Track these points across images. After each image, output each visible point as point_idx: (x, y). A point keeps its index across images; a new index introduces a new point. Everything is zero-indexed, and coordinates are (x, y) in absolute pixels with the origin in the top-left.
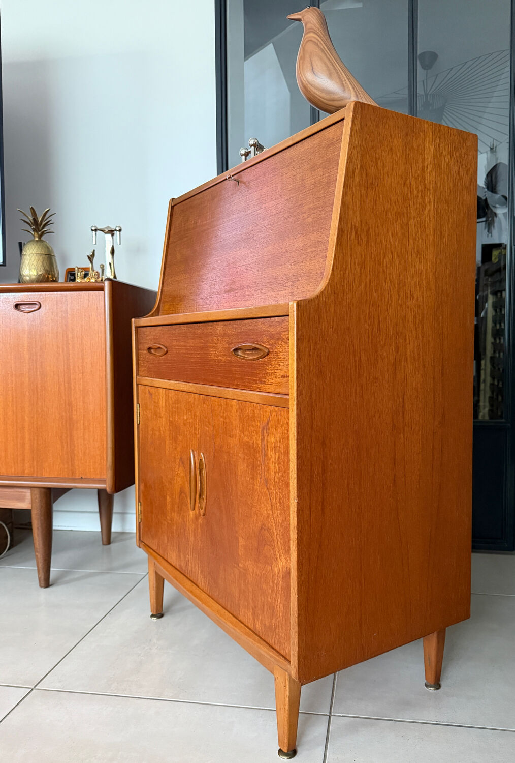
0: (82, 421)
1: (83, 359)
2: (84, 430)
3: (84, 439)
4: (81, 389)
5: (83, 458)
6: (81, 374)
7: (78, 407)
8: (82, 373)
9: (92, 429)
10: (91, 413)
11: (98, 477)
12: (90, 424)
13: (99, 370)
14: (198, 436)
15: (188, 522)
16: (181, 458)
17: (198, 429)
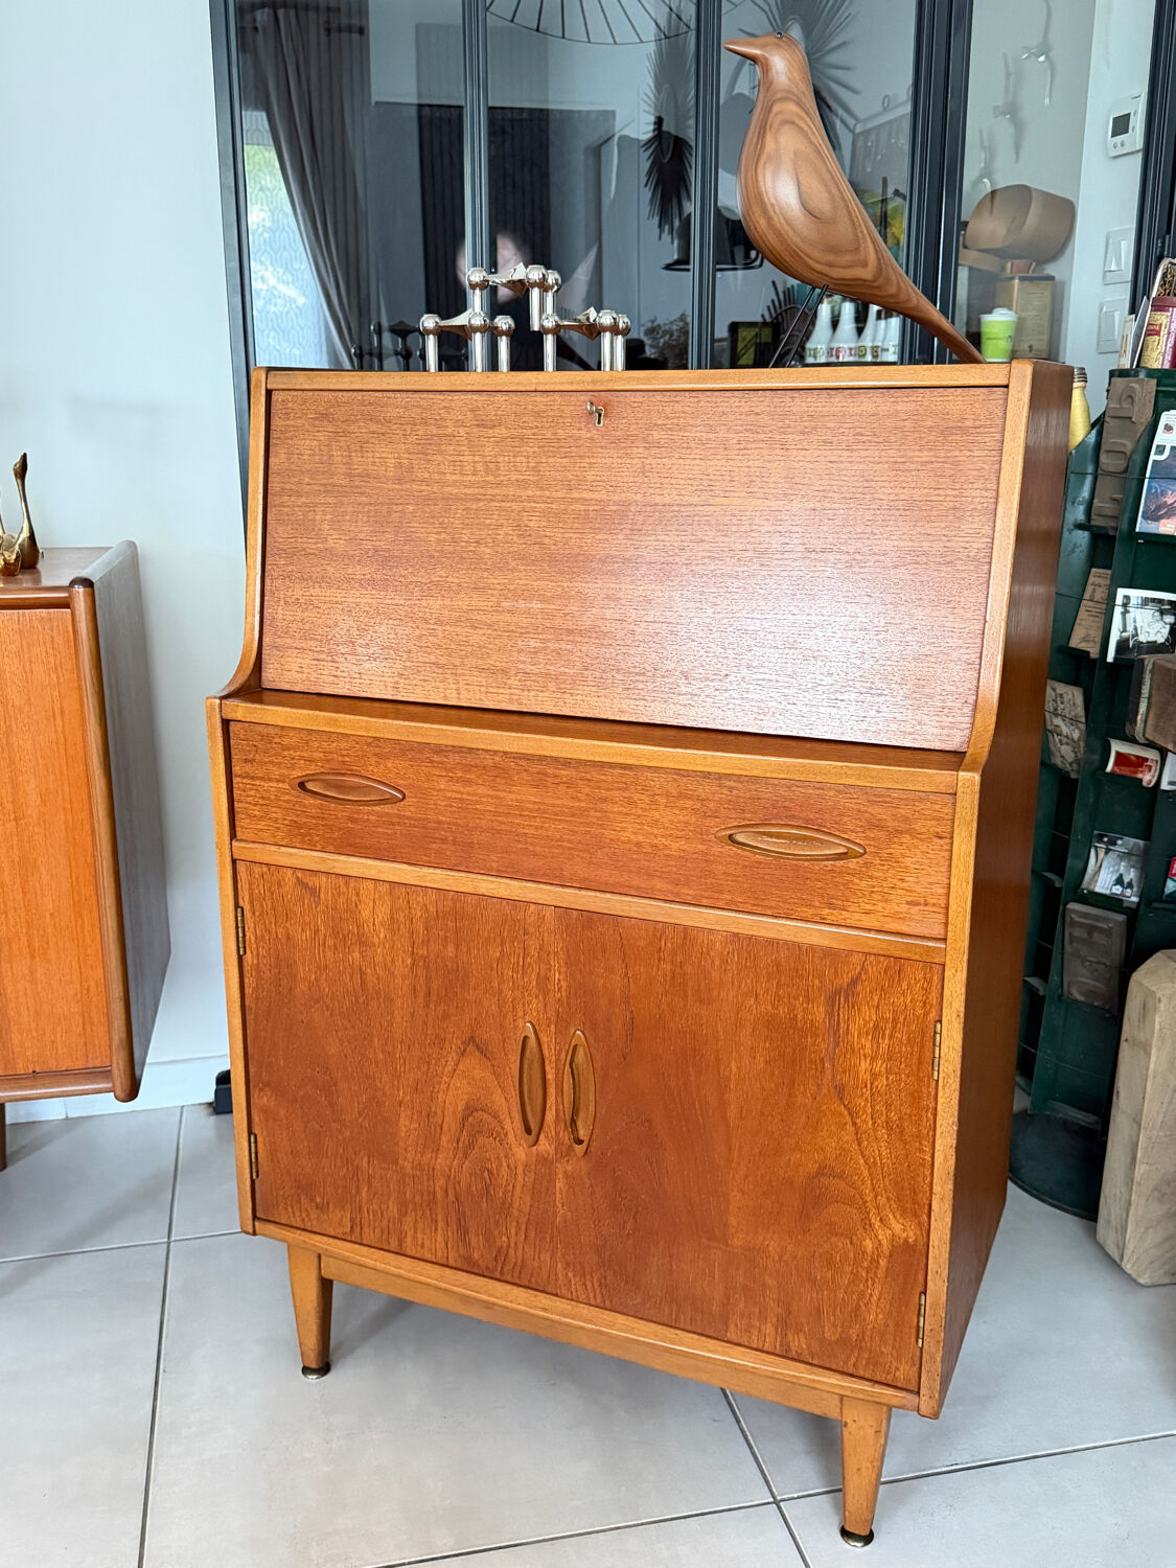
0: (24, 939)
1: (15, 786)
2: (33, 957)
3: (33, 981)
4: (17, 859)
5: (33, 1025)
6: (14, 823)
7: (10, 904)
8: (16, 819)
9: (52, 955)
10: (48, 915)
11: (80, 1064)
12: (48, 943)
13: (64, 809)
14: (558, 995)
15: (504, 1170)
16: (472, 1039)
17: (559, 980)
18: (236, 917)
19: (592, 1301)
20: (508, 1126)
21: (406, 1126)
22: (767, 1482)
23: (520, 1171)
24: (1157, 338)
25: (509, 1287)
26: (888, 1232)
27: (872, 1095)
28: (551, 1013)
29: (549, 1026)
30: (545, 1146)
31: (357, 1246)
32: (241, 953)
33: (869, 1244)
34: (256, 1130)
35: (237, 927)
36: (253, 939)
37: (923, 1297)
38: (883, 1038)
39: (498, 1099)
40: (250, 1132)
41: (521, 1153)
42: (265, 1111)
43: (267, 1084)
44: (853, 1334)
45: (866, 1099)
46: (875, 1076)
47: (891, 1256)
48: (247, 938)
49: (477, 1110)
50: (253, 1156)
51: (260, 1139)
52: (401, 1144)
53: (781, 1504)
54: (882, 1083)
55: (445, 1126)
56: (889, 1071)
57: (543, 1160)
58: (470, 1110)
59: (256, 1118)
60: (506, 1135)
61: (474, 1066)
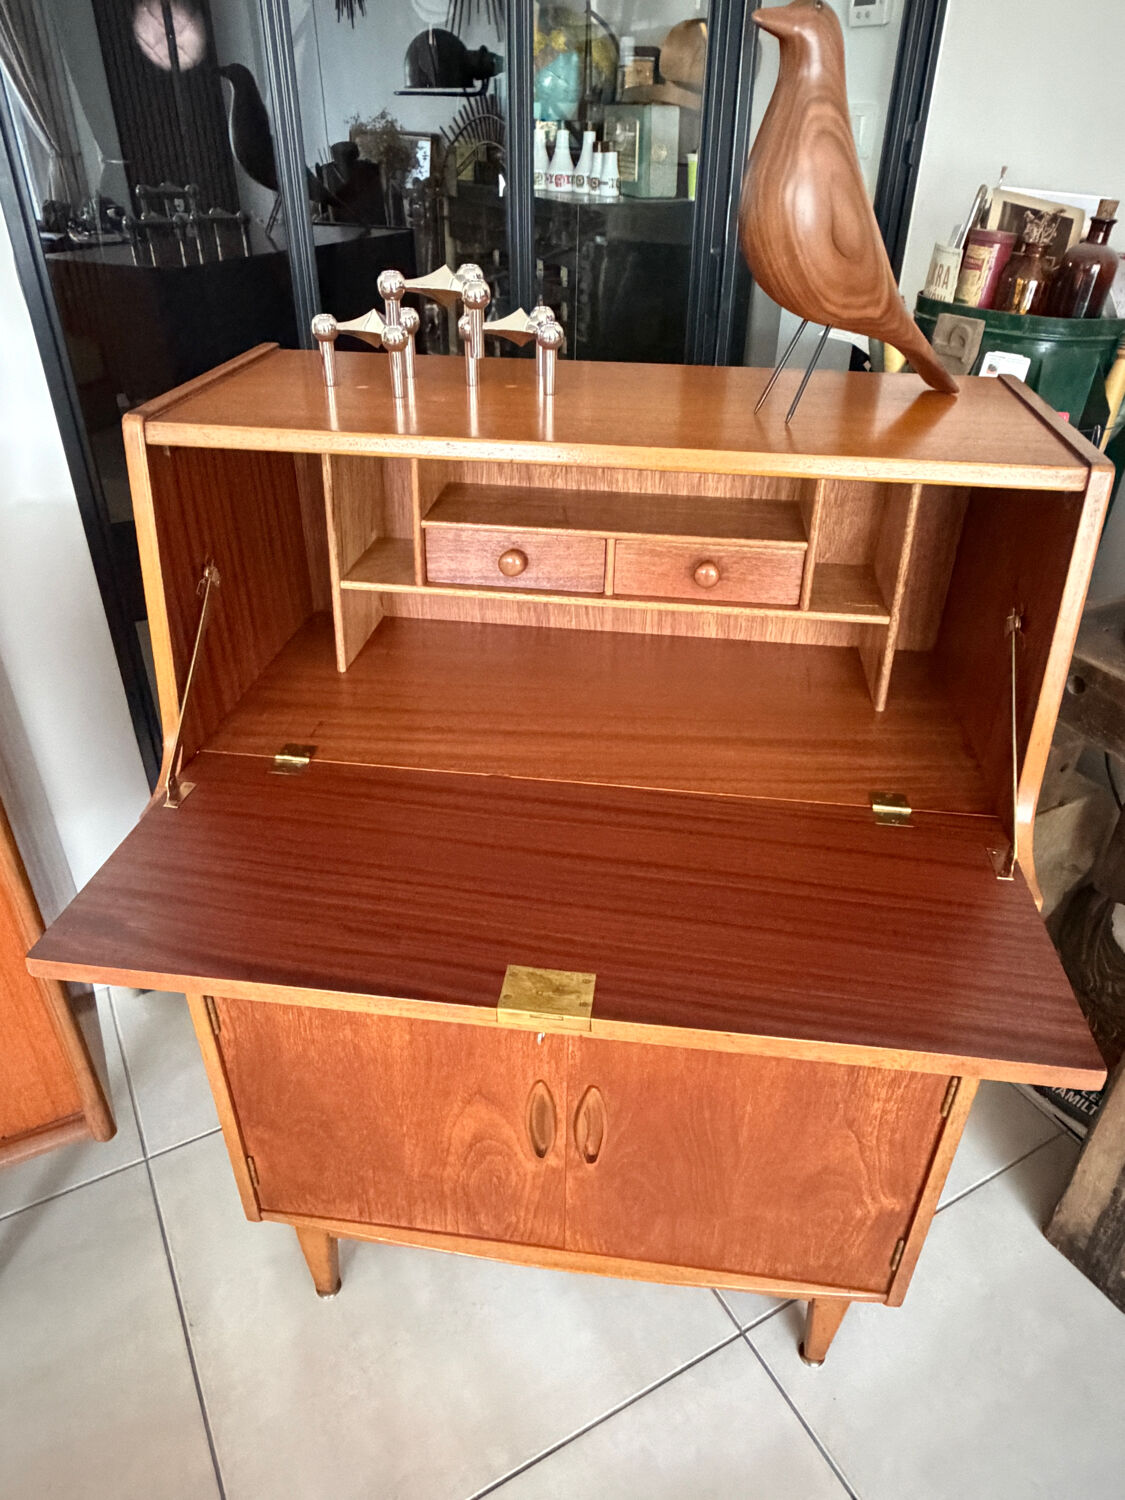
14: (571, 1062)
15: (514, 1177)
16: (479, 1092)
17: (573, 1052)
18: (207, 1006)
19: (598, 1251)
20: (517, 1149)
21: (409, 1149)
22: (731, 1316)
23: (529, 1177)
24: (978, 272)
25: (519, 1247)
26: (877, 1205)
27: (880, 1124)
28: (563, 1073)
29: (561, 1083)
30: (551, 1160)
31: (367, 1226)
32: (217, 1032)
33: (859, 1213)
34: (251, 1154)
35: (209, 1014)
36: (228, 1020)
37: (902, 1243)
38: (899, 1088)
39: (507, 1131)
40: (247, 1156)
41: (530, 1165)
42: (261, 1142)
43: (259, 1123)
44: (834, 1263)
45: (874, 1127)
46: (884, 1112)
47: (877, 1218)
48: (221, 1019)
49: (482, 1139)
50: (253, 1173)
51: (256, 1159)
52: (407, 1162)
53: (747, 1334)
54: (891, 1117)
55: (452, 1150)
56: (899, 1109)
57: (554, 1170)
58: (478, 1138)
59: (250, 1144)
60: (516, 1154)
61: (482, 1112)
